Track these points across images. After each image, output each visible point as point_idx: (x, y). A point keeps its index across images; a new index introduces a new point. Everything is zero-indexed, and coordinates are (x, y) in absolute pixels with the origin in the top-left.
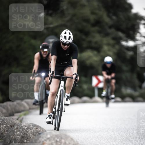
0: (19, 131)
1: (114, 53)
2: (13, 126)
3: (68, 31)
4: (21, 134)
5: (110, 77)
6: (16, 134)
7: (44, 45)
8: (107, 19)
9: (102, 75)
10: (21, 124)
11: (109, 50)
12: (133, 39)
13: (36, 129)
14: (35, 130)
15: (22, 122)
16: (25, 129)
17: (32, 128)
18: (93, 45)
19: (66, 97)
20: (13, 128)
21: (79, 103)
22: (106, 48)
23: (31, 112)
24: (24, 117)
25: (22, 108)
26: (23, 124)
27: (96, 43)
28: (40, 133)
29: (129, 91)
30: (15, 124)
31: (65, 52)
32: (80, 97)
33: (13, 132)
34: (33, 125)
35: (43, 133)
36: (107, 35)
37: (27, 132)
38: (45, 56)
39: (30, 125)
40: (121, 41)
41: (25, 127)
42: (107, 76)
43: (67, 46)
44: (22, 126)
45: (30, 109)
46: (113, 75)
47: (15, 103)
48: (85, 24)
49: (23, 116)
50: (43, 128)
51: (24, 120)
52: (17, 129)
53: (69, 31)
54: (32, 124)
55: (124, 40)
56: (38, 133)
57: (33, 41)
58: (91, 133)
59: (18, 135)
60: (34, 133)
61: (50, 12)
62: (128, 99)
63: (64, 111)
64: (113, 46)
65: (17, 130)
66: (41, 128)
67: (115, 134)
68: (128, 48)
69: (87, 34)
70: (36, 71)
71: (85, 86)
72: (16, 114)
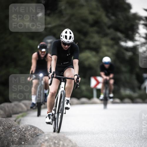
0: (17, 133)
1: (113, 54)
2: (11, 127)
3: (68, 31)
4: (18, 136)
5: (108, 78)
6: (13, 135)
7: (41, 44)
8: (105, 20)
9: (100, 76)
10: (19, 125)
11: (108, 51)
12: (132, 39)
13: (34, 130)
14: (32, 132)
15: (20, 124)
16: (23, 131)
17: (29, 129)
18: (92, 45)
19: (67, 101)
20: (11, 130)
21: (77, 104)
22: (104, 48)
23: (28, 114)
24: (22, 118)
25: (20, 110)
26: (21, 126)
27: (95, 43)
28: (38, 134)
29: (128, 92)
30: (13, 125)
31: (66, 52)
32: (79, 98)
33: (11, 134)
34: (31, 127)
35: (40, 134)
36: (106, 35)
37: (25, 134)
38: (42, 56)
39: (28, 127)
40: (120, 41)
41: (23, 128)
42: (105, 77)
43: (68, 46)
44: (20, 127)
45: (28, 110)
46: (111, 76)
47: (13, 104)
48: (83, 24)
49: (20, 118)
50: (41, 130)
51: (22, 121)
52: (14, 130)
53: (70, 30)
54: (30, 125)
55: (123, 41)
56: (36, 134)
57: (31, 42)
58: (90, 135)
59: (16, 136)
60: (32, 135)
61: (48, 12)
62: (127, 100)
63: (65, 113)
64: (112, 46)
65: (15, 132)
66: (39, 129)
67: (114, 135)
68: (127, 49)
69: (85, 34)
70: (33, 72)
71: (84, 88)
72: (13, 116)
